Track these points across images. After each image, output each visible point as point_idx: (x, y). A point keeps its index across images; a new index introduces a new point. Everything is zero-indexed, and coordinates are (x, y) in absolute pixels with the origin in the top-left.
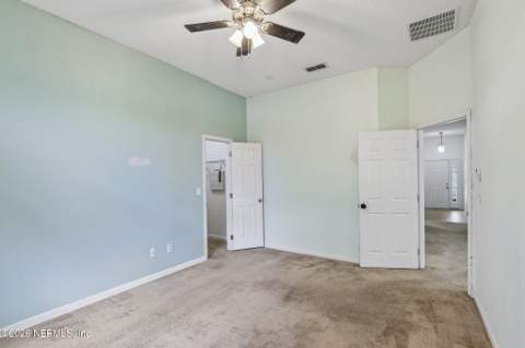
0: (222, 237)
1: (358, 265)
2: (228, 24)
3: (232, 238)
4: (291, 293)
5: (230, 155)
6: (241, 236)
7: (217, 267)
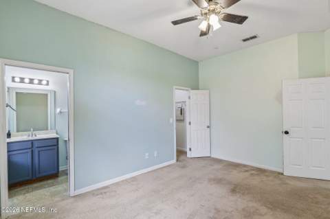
0: (183, 149)
1: (282, 174)
2: (198, 17)
3: (190, 149)
4: (235, 188)
5: (189, 98)
6: (196, 148)
7: (184, 167)
